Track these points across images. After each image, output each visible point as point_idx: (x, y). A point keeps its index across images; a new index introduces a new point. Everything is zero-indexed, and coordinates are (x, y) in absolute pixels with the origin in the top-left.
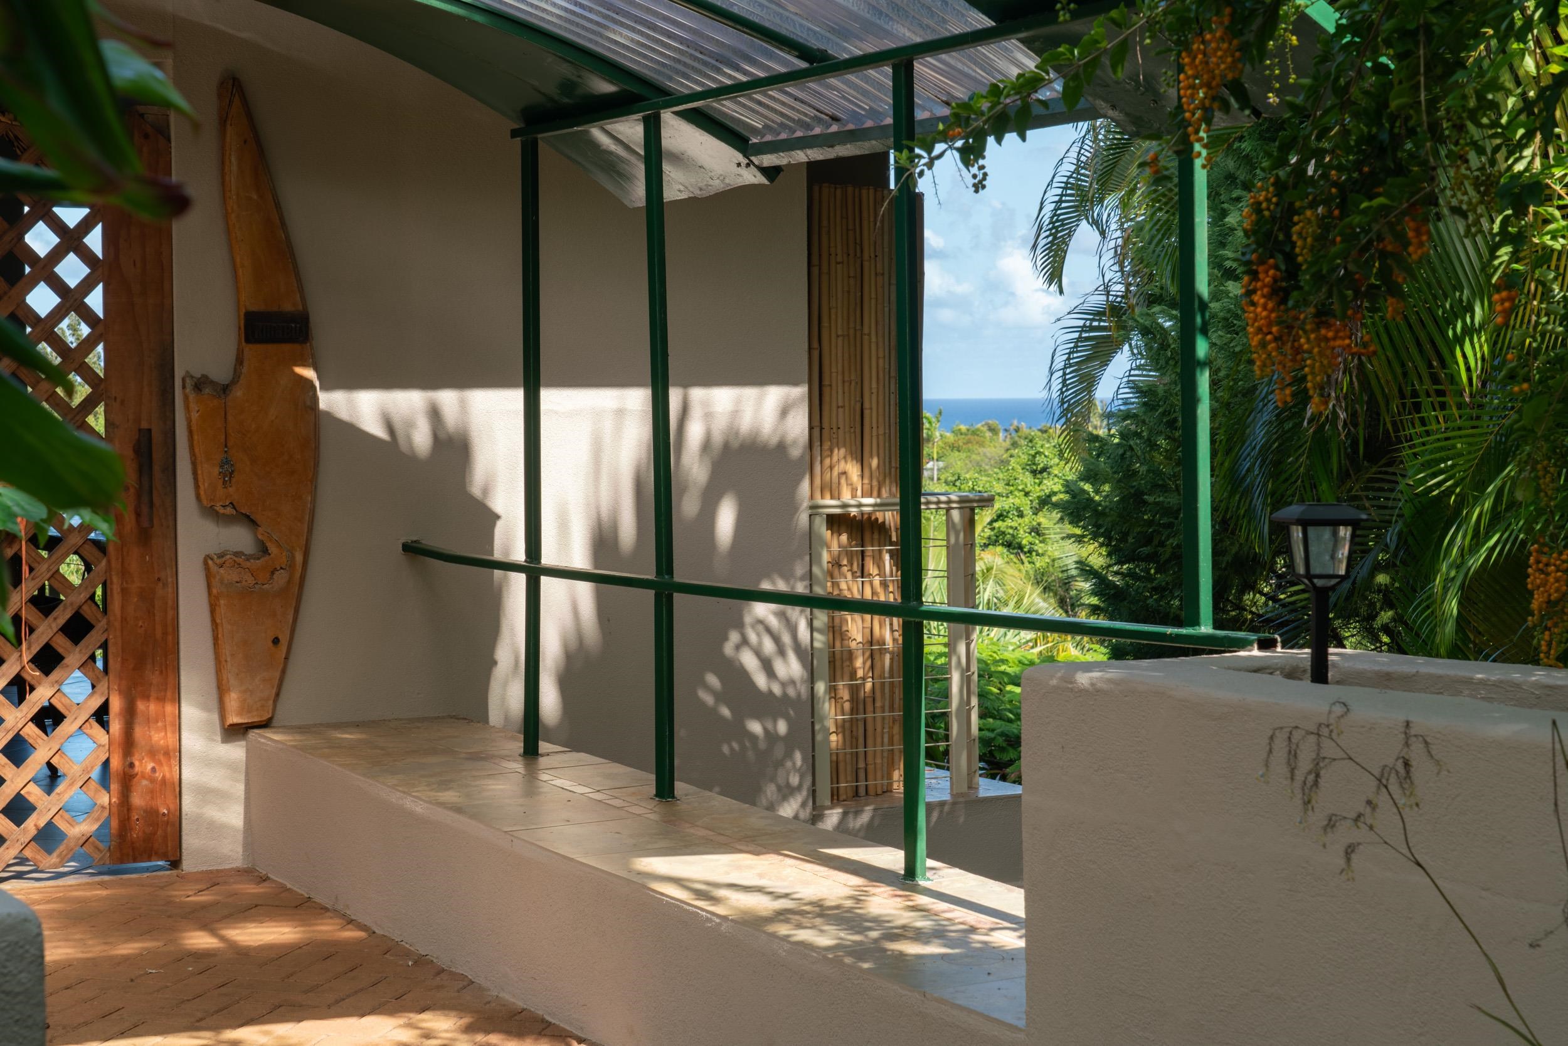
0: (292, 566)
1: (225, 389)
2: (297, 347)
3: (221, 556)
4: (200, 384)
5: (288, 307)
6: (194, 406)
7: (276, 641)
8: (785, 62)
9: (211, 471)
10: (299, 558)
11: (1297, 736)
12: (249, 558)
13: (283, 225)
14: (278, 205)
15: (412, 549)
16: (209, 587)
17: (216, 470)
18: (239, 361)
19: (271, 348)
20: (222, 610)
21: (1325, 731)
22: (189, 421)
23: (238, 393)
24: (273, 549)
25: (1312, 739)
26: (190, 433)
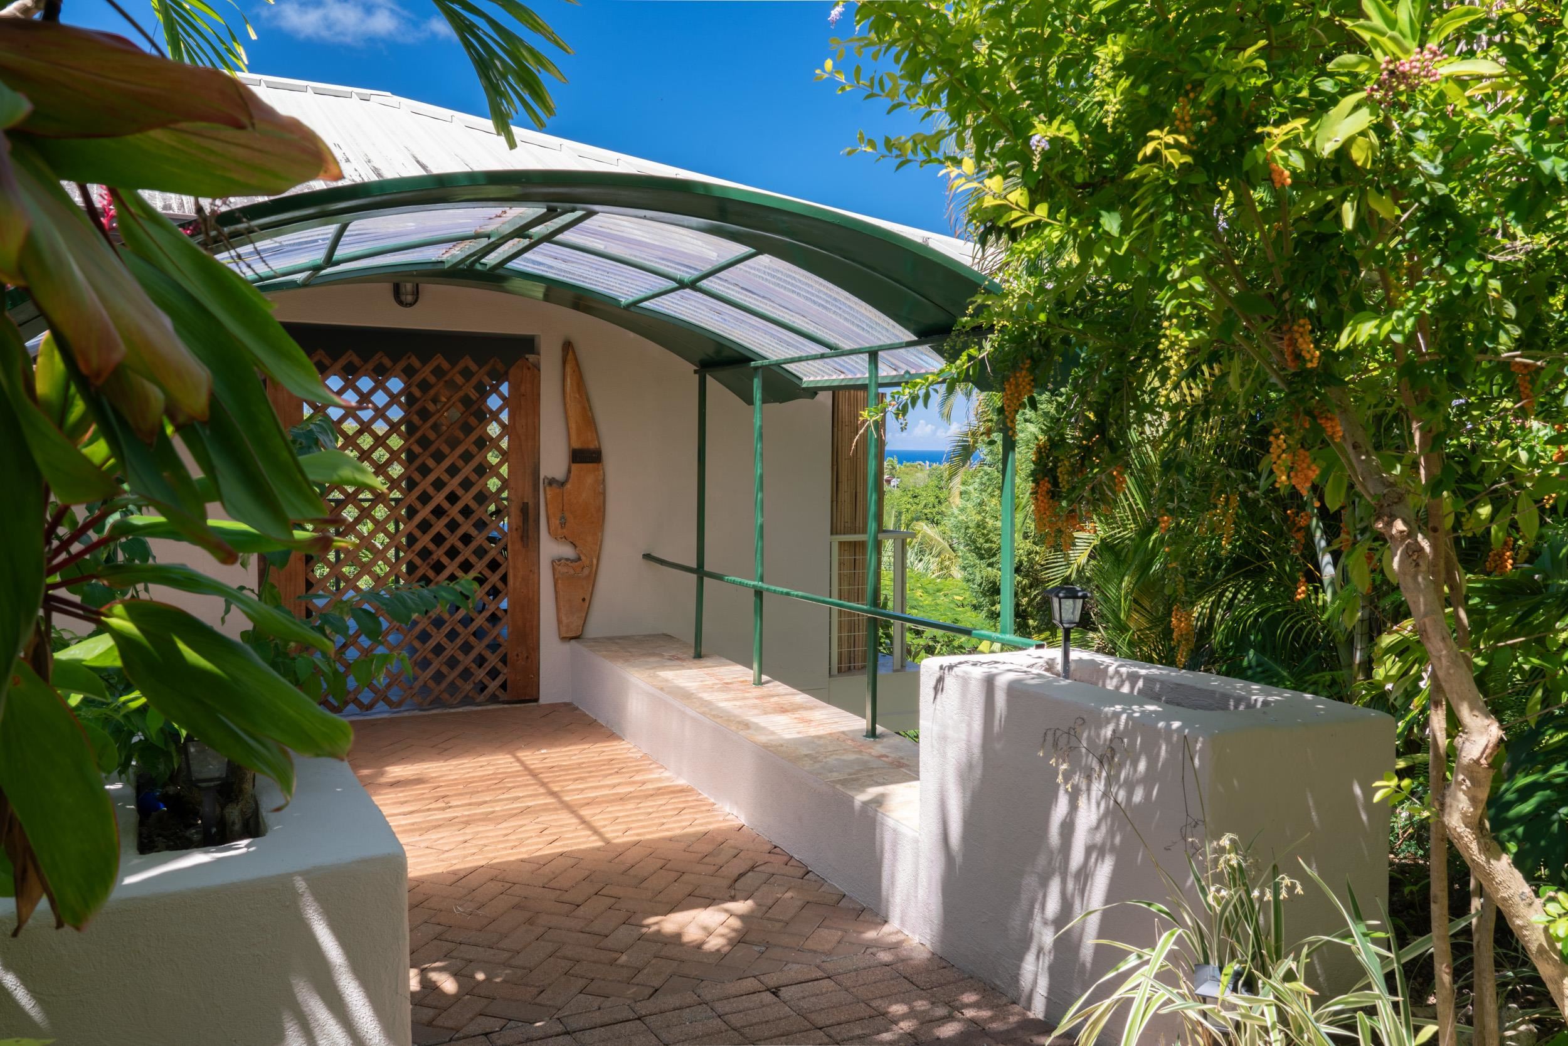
0: (592, 565)
1: (562, 484)
2: (594, 465)
3: (559, 560)
4: (551, 482)
5: (592, 447)
6: (548, 492)
7: (584, 600)
8: (819, 350)
9: (555, 522)
10: (595, 561)
11: (1058, 733)
12: (572, 561)
13: (591, 409)
14: (588, 400)
15: (648, 557)
16: (554, 575)
17: (558, 522)
18: (569, 471)
19: (584, 465)
20: (560, 585)
21: (1072, 732)
22: (546, 498)
23: (568, 486)
24: (583, 558)
25: (1065, 736)
26: (546, 505)
